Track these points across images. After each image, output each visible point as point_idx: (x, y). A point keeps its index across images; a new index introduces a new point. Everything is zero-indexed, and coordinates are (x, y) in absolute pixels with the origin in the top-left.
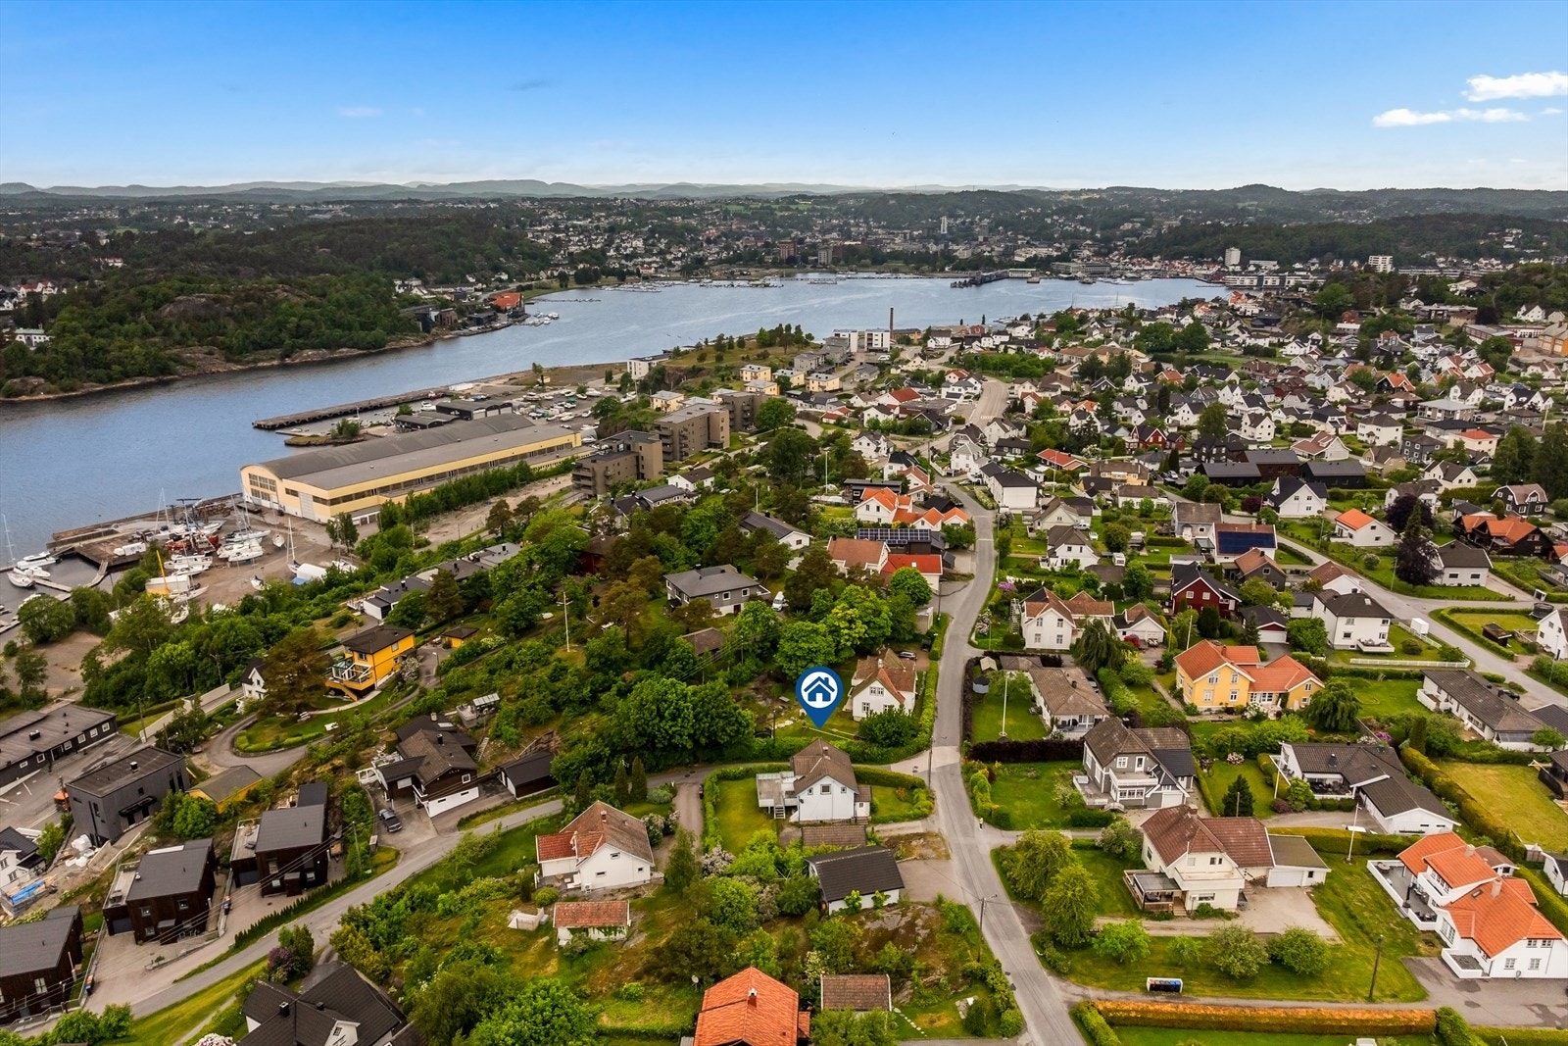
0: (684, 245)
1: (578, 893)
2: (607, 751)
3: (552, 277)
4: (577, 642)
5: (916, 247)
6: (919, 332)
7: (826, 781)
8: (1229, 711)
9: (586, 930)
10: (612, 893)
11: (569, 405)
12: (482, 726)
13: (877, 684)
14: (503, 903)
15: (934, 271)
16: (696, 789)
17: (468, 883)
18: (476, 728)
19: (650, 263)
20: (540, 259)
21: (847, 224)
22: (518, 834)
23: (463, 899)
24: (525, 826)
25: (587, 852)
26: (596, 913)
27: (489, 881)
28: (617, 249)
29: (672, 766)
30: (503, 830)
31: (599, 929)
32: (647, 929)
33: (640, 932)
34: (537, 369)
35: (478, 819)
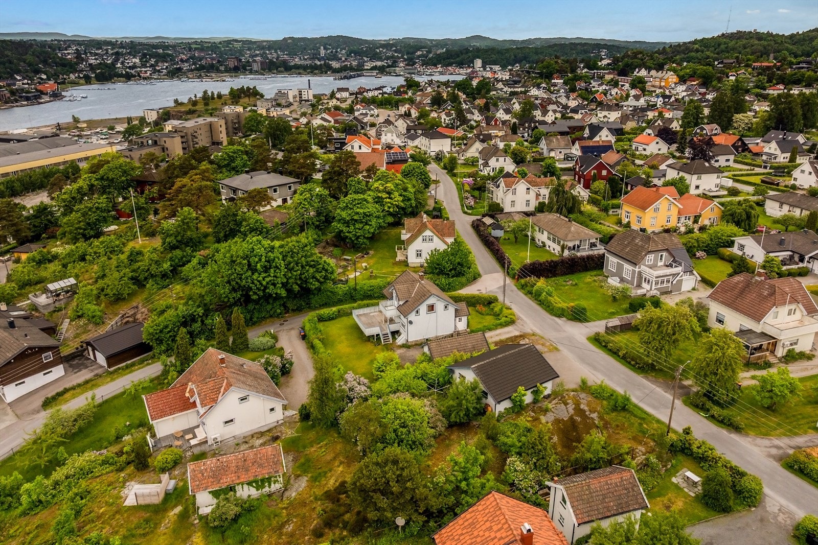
0: (167, 62)
1: (204, 448)
2: (201, 311)
3: (79, 77)
4: (147, 235)
5: (309, 62)
6: (326, 95)
7: (431, 301)
8: (667, 231)
9: (232, 489)
10: (246, 440)
11: (104, 137)
12: (60, 310)
13: (428, 233)
14: (112, 477)
15: (322, 73)
16: (295, 334)
17: (60, 463)
18: (54, 311)
19: (146, 71)
20: (69, 67)
21: (264, 53)
22: (116, 402)
23: (57, 484)
24: (124, 393)
25: (211, 400)
26: (243, 466)
27: (90, 455)
28: (122, 63)
29: (264, 318)
30: (98, 400)
31: (250, 484)
32: (305, 472)
33: (297, 476)
34: (76, 120)
35: (67, 395)
